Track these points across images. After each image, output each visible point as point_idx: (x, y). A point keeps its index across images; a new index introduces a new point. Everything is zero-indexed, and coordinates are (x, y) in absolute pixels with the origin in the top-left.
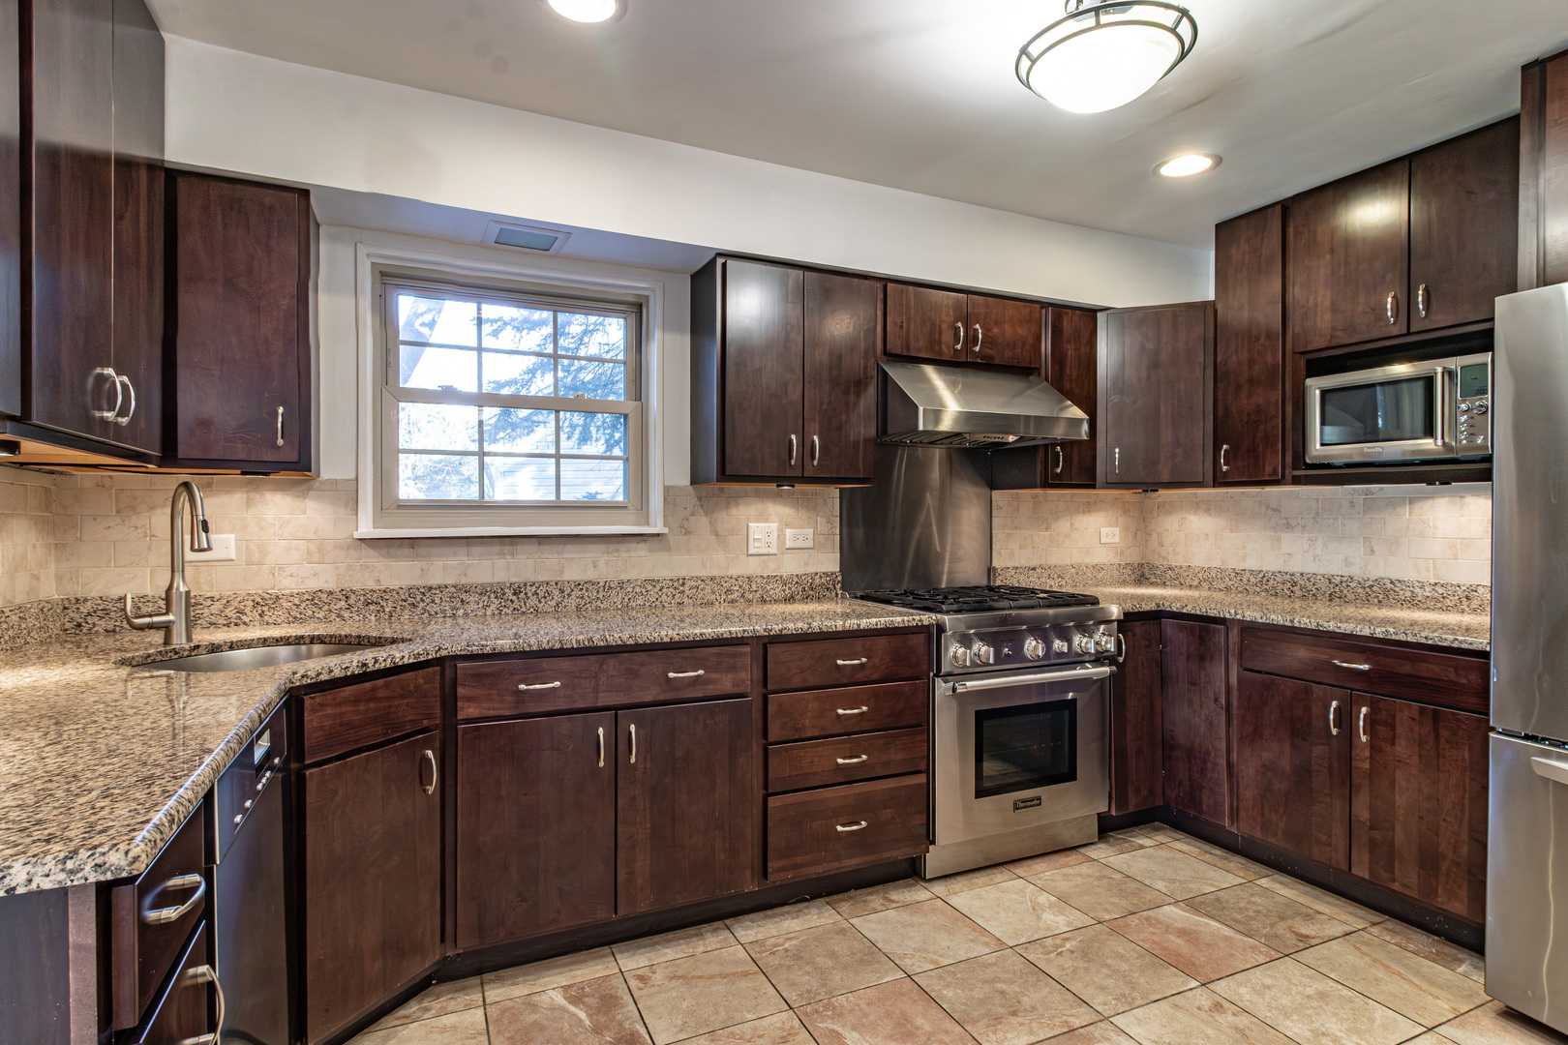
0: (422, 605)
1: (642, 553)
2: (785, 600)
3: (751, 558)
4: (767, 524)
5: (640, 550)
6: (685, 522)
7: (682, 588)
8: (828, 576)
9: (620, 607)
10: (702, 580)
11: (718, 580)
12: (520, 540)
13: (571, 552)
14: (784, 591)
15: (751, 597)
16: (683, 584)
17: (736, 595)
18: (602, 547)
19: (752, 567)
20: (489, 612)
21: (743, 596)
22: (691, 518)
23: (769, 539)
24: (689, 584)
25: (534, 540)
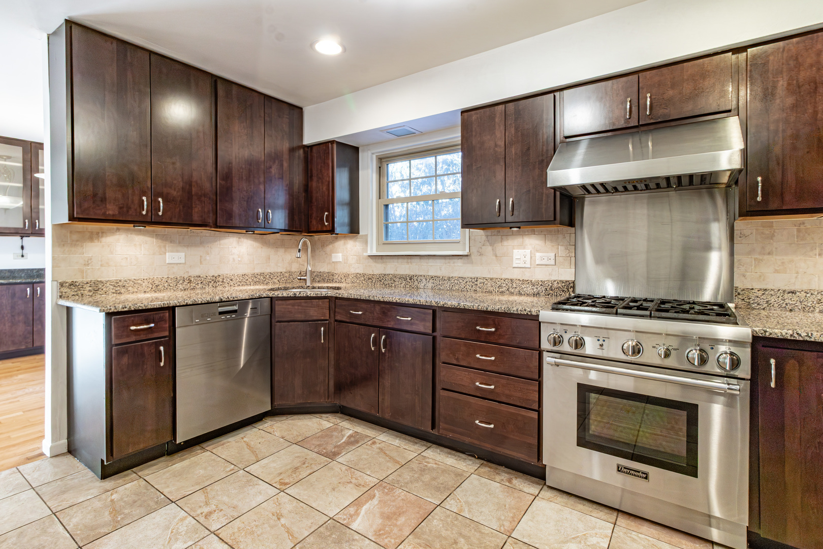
0: (383, 281)
1: (460, 264)
2: (534, 295)
3: (514, 269)
4: (524, 250)
5: (459, 263)
6: (480, 249)
7: (476, 283)
8: (563, 282)
9: (448, 289)
10: (486, 280)
11: (494, 280)
12: (415, 257)
13: (431, 262)
14: (533, 289)
15: (513, 291)
16: (477, 281)
17: (504, 289)
18: (443, 261)
19: (516, 275)
20: (402, 286)
21: (508, 290)
22: (483, 247)
23: (525, 259)
24: (480, 281)
25: (418, 257)
